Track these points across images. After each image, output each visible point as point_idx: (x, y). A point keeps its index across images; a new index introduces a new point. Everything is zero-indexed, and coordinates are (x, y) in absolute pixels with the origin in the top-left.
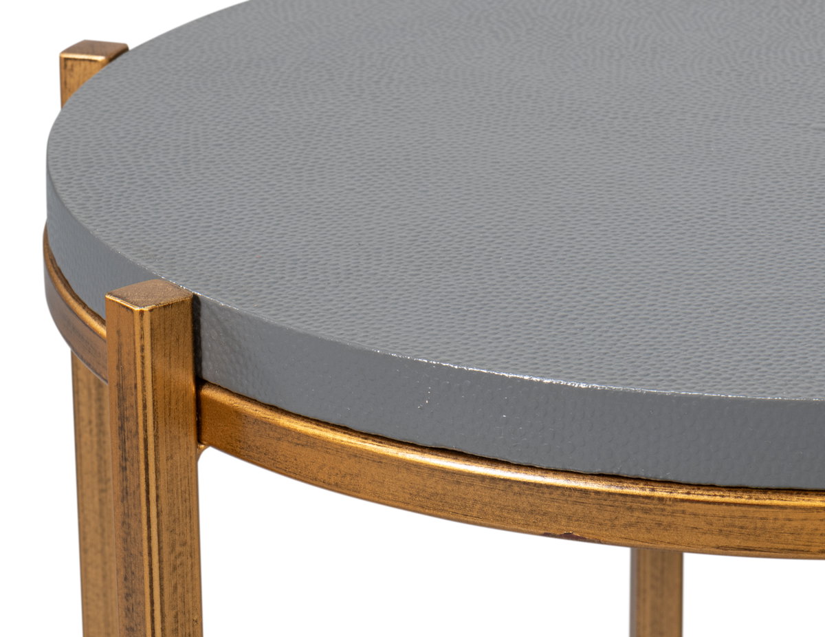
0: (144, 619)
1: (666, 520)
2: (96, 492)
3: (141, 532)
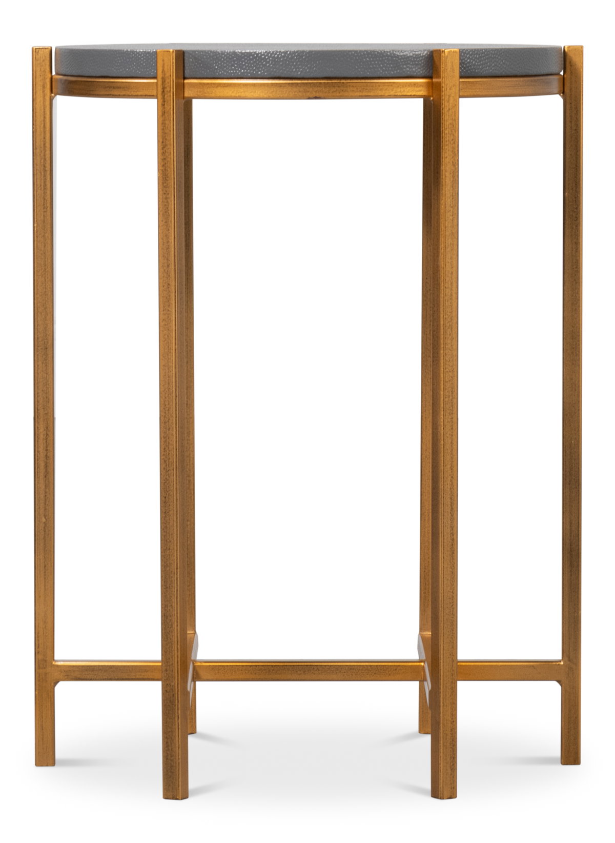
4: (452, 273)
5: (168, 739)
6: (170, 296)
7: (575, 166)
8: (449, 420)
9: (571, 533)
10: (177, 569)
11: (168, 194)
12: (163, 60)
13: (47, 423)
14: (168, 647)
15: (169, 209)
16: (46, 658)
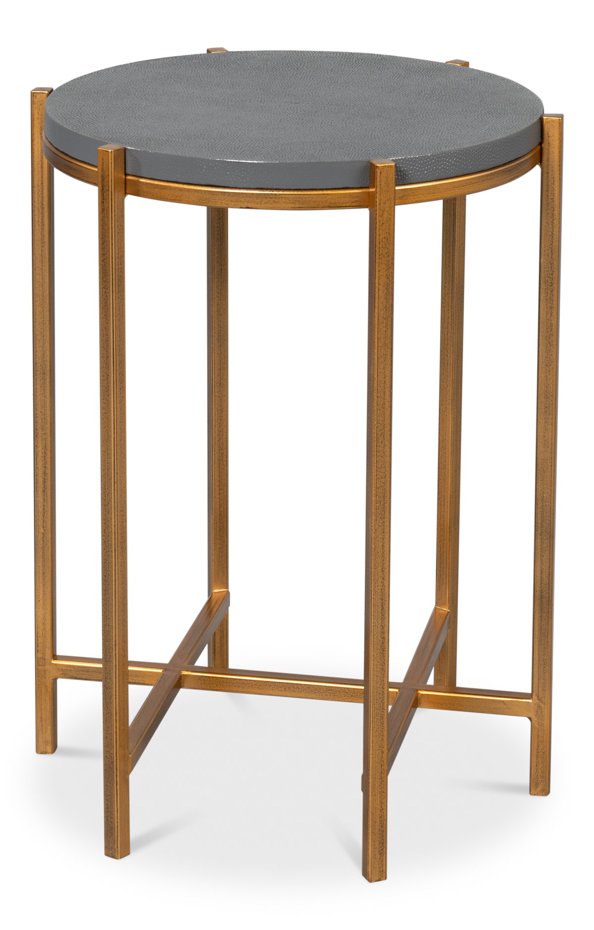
0: (109, 249)
1: (276, 200)
2: (40, 247)
3: (109, 221)
4: (385, 382)
5: (108, 801)
6: (108, 386)
7: (551, 233)
8: (380, 524)
9: (541, 581)
10: (115, 645)
11: (107, 288)
12: (103, 159)
13: (45, 442)
14: (108, 716)
15: (108, 303)
16: (45, 656)
